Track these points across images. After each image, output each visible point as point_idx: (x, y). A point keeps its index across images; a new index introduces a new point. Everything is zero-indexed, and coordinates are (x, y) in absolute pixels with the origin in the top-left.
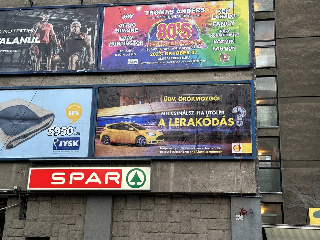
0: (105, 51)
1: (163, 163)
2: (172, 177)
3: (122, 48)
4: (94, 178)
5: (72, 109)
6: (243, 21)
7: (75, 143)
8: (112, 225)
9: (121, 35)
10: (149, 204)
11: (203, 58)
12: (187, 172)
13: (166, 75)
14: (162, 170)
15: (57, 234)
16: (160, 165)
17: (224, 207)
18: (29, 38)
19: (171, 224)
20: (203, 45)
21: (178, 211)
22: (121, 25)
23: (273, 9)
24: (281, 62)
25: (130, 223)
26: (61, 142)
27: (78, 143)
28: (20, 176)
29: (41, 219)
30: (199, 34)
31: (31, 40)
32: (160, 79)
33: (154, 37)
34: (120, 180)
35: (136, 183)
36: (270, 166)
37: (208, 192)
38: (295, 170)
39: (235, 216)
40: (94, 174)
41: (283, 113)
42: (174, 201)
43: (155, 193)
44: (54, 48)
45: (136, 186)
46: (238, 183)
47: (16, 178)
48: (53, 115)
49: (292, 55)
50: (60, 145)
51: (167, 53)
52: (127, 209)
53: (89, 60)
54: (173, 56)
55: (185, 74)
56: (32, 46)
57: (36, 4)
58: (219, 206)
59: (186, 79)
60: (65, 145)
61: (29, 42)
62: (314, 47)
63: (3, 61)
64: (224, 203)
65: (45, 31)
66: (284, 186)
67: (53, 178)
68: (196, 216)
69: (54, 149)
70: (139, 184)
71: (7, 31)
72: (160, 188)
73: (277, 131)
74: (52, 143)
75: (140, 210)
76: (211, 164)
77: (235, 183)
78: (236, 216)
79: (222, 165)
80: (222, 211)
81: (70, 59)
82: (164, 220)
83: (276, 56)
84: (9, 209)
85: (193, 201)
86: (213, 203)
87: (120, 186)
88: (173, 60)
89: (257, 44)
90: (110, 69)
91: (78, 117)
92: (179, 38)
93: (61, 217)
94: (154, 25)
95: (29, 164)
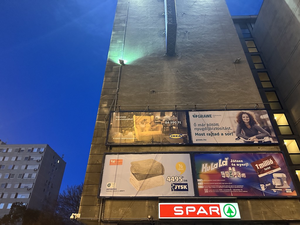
1: (243, 200)
12: (259, 207)
16: (241, 202)
28: (151, 209)
32: (227, 149)
35: (230, 214)
45: (231, 216)
47: (149, 210)
74: (170, 187)
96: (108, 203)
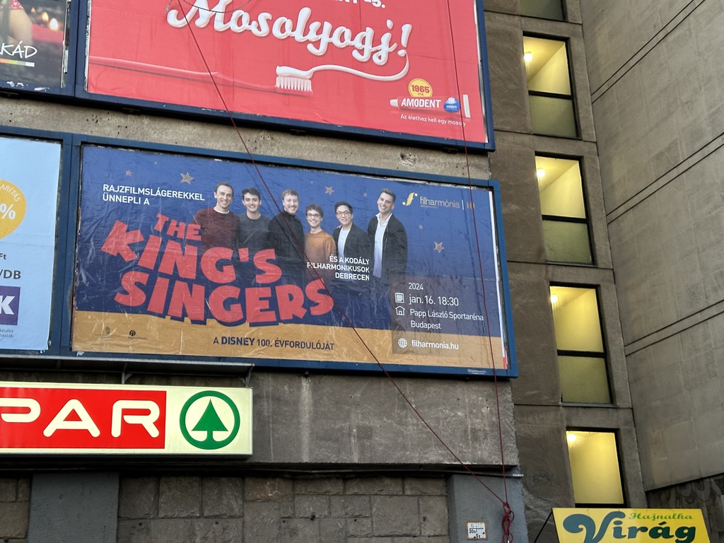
1: (280, 378)
2: (305, 418)
4: (73, 416)
7: (3, 305)
10: (228, 498)
12: (347, 408)
13: (277, 138)
14: (277, 400)
16: (271, 384)
17: (431, 502)
21: (312, 518)
27: (15, 305)
32: (261, 146)
34: (160, 424)
35: (210, 435)
37: (403, 461)
39: (467, 527)
40: (74, 405)
42: (300, 488)
45: (210, 443)
46: (475, 438)
52: (162, 515)
55: (329, 143)
58: (418, 501)
59: (332, 156)
64: (429, 492)
68: (362, 531)
72: (274, 452)
75: (202, 519)
76: (408, 387)
77: (467, 439)
78: (469, 525)
80: (428, 516)
85: (354, 488)
86: (404, 494)
87: (160, 442)
91: (11, 225)
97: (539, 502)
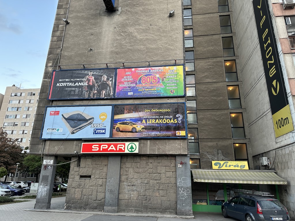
0: (118, 89)
1: (144, 140)
2: (148, 147)
3: (126, 87)
4: (112, 147)
5: (102, 115)
6: (180, 75)
7: (104, 131)
8: (120, 170)
9: (125, 81)
10: (138, 159)
11: (163, 92)
12: (156, 145)
13: (145, 99)
14: (144, 144)
15: (94, 174)
17: (173, 161)
18: (83, 83)
19: (148, 169)
20: (162, 86)
21: (151, 163)
22: (125, 77)
23: (194, 70)
24: (198, 94)
25: (129, 169)
26: (97, 130)
28: (77, 147)
29: (87, 167)
30: (161, 81)
31: (84, 84)
32: (143, 101)
33: (140, 83)
34: (124, 148)
36: (194, 141)
37: (165, 154)
38: (205, 143)
40: (112, 146)
41: (199, 117)
42: (149, 158)
43: (140, 154)
44: (94, 87)
45: (132, 151)
46: (179, 149)
47: (76, 148)
48: (93, 118)
49: (203, 91)
50: (96, 132)
51: (146, 90)
52: (128, 162)
53: (110, 93)
54: (149, 91)
56: (84, 86)
57: (86, 68)
58: (170, 160)
60: (99, 132)
61: (83, 85)
62: (213, 87)
63: (70, 93)
64: (172, 159)
65: (90, 80)
66: (200, 151)
67: (93, 147)
68: (160, 165)
69: (94, 134)
70: (133, 150)
71: (73, 80)
72: (143, 152)
73: (197, 125)
74: (93, 131)
75: (134, 163)
76: (167, 141)
78: (179, 165)
79: (172, 141)
80: (172, 163)
81: (102, 92)
82: (145, 167)
83: (196, 91)
84: (72, 162)
85: (159, 158)
86: (168, 159)
87: (124, 151)
88: (149, 93)
89: (187, 86)
90: (120, 97)
91: (105, 119)
92: (151, 83)
93: (96, 166)
94: (140, 77)
95: (82, 141)
96: (48, 143)
97: (226, 159)
